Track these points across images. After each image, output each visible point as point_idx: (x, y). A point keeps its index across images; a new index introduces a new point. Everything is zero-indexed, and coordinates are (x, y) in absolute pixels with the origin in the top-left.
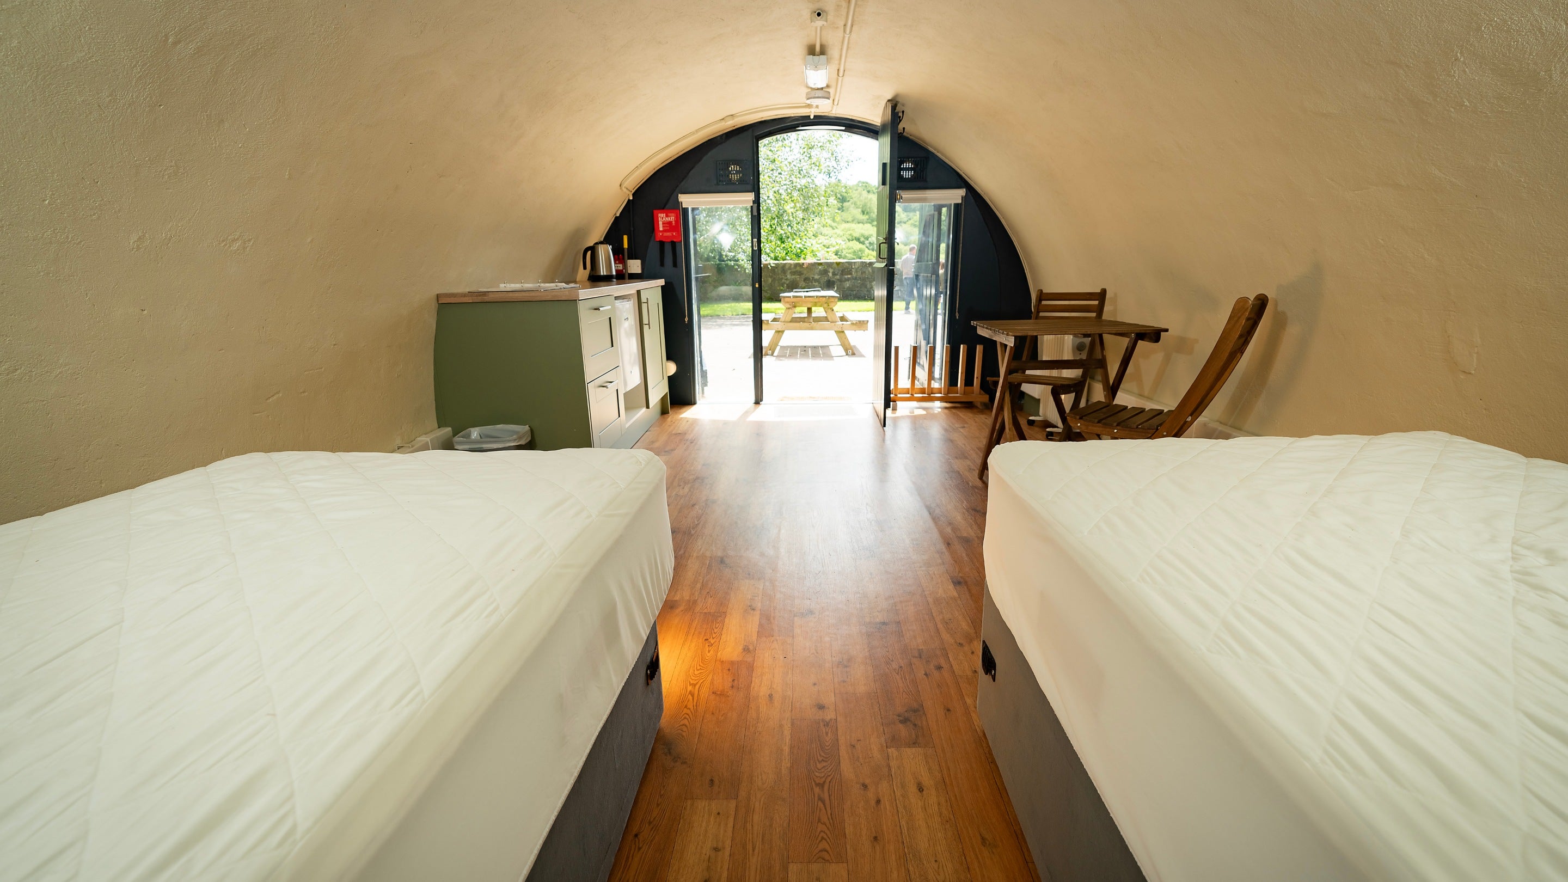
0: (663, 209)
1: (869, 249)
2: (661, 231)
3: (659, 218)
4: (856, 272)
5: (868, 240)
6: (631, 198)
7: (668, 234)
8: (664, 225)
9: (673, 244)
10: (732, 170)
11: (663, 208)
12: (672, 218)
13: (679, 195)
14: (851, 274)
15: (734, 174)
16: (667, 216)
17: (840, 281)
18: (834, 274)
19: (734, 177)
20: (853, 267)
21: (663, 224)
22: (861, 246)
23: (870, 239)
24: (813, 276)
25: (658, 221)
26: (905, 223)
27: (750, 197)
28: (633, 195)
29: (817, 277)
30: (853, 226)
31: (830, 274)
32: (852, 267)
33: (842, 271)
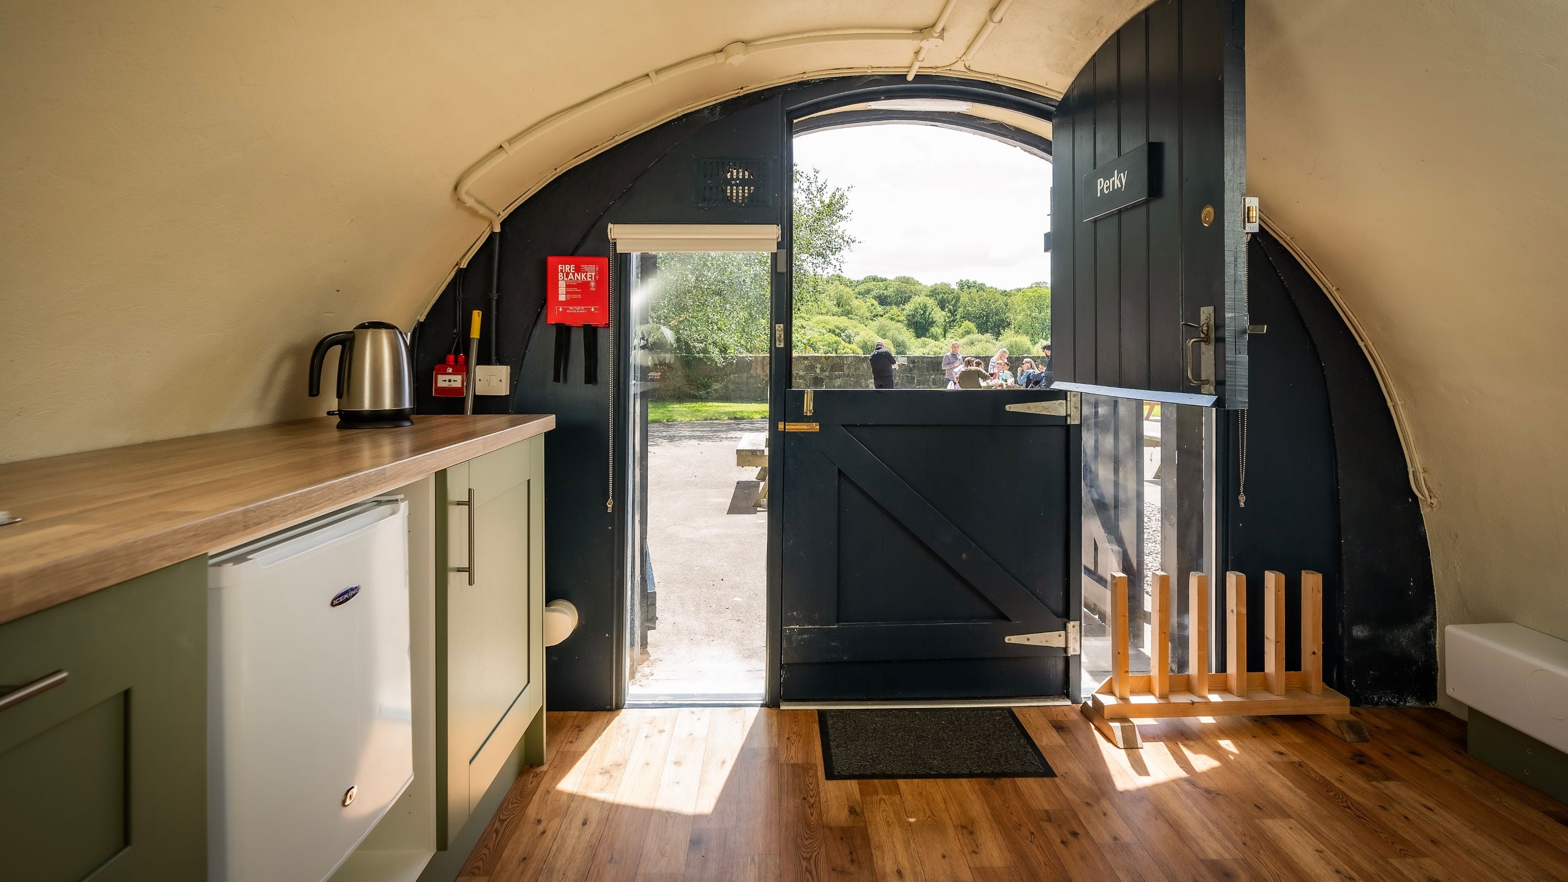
0: (572, 255)
1: (845, 341)
2: (562, 303)
3: (560, 275)
4: (849, 367)
5: (844, 332)
6: (497, 229)
7: (580, 309)
8: (570, 290)
9: (591, 333)
10: (732, 178)
11: (573, 253)
12: (590, 274)
13: (610, 226)
14: (842, 370)
15: (737, 185)
16: (578, 270)
17: (830, 378)
18: (822, 370)
19: (737, 193)
20: (845, 362)
21: (567, 286)
22: (837, 338)
23: (846, 331)
24: (797, 372)
25: (558, 280)
26: (882, 316)
27: (773, 232)
28: (502, 224)
29: (801, 373)
30: (828, 318)
31: (818, 371)
32: (843, 362)
33: (832, 367)
